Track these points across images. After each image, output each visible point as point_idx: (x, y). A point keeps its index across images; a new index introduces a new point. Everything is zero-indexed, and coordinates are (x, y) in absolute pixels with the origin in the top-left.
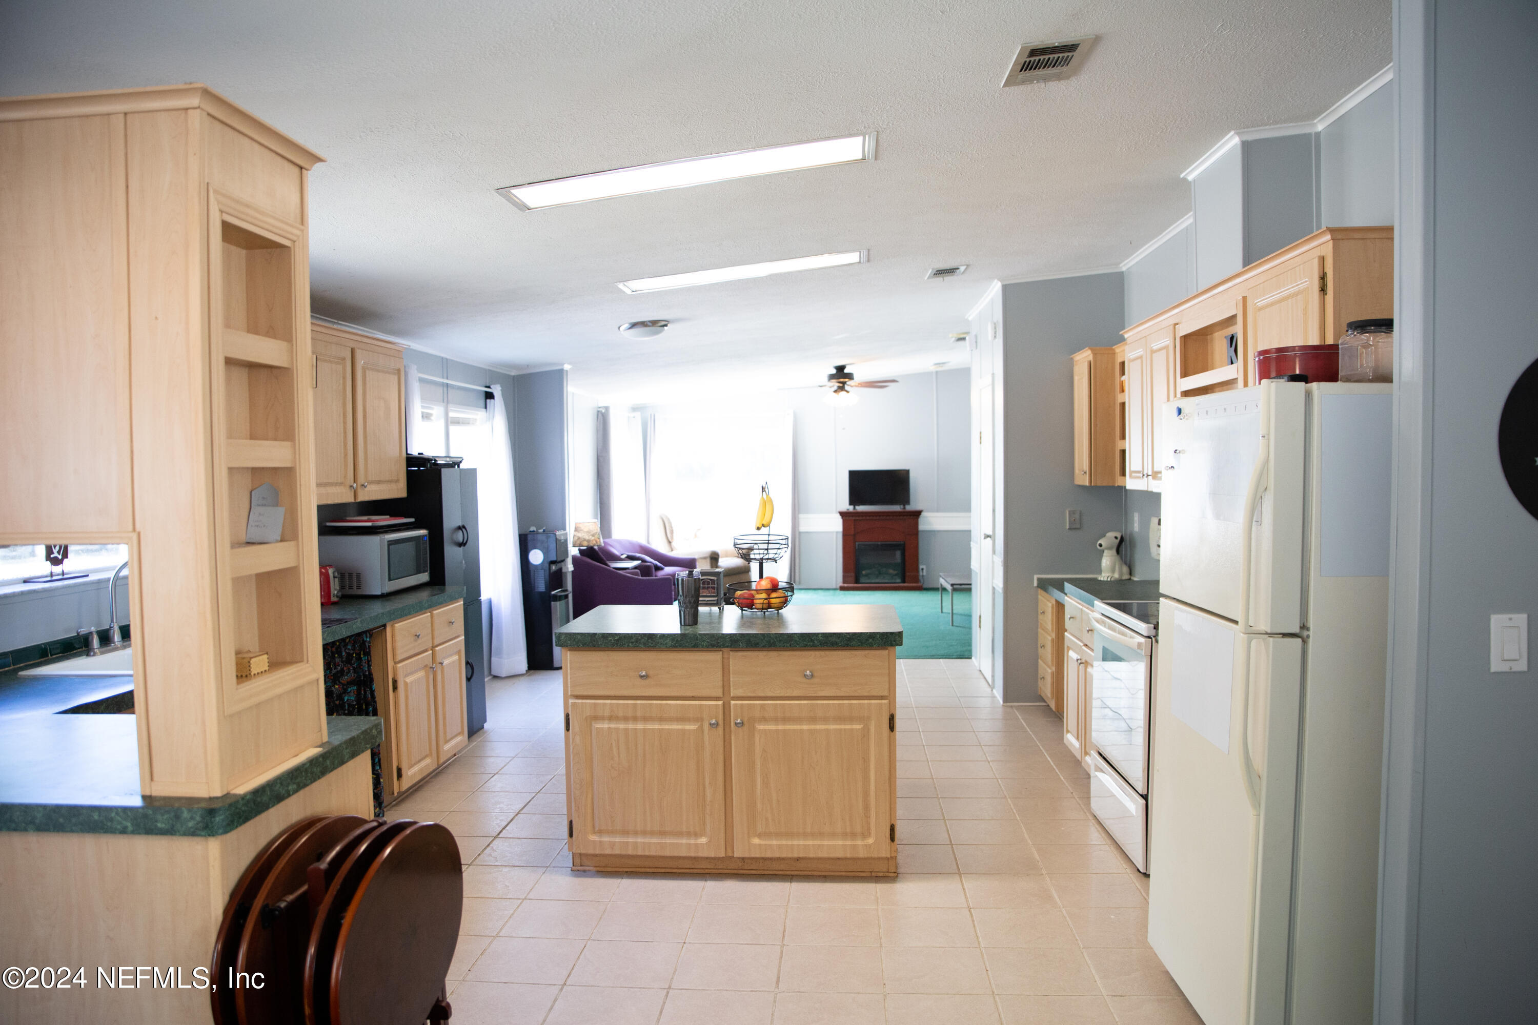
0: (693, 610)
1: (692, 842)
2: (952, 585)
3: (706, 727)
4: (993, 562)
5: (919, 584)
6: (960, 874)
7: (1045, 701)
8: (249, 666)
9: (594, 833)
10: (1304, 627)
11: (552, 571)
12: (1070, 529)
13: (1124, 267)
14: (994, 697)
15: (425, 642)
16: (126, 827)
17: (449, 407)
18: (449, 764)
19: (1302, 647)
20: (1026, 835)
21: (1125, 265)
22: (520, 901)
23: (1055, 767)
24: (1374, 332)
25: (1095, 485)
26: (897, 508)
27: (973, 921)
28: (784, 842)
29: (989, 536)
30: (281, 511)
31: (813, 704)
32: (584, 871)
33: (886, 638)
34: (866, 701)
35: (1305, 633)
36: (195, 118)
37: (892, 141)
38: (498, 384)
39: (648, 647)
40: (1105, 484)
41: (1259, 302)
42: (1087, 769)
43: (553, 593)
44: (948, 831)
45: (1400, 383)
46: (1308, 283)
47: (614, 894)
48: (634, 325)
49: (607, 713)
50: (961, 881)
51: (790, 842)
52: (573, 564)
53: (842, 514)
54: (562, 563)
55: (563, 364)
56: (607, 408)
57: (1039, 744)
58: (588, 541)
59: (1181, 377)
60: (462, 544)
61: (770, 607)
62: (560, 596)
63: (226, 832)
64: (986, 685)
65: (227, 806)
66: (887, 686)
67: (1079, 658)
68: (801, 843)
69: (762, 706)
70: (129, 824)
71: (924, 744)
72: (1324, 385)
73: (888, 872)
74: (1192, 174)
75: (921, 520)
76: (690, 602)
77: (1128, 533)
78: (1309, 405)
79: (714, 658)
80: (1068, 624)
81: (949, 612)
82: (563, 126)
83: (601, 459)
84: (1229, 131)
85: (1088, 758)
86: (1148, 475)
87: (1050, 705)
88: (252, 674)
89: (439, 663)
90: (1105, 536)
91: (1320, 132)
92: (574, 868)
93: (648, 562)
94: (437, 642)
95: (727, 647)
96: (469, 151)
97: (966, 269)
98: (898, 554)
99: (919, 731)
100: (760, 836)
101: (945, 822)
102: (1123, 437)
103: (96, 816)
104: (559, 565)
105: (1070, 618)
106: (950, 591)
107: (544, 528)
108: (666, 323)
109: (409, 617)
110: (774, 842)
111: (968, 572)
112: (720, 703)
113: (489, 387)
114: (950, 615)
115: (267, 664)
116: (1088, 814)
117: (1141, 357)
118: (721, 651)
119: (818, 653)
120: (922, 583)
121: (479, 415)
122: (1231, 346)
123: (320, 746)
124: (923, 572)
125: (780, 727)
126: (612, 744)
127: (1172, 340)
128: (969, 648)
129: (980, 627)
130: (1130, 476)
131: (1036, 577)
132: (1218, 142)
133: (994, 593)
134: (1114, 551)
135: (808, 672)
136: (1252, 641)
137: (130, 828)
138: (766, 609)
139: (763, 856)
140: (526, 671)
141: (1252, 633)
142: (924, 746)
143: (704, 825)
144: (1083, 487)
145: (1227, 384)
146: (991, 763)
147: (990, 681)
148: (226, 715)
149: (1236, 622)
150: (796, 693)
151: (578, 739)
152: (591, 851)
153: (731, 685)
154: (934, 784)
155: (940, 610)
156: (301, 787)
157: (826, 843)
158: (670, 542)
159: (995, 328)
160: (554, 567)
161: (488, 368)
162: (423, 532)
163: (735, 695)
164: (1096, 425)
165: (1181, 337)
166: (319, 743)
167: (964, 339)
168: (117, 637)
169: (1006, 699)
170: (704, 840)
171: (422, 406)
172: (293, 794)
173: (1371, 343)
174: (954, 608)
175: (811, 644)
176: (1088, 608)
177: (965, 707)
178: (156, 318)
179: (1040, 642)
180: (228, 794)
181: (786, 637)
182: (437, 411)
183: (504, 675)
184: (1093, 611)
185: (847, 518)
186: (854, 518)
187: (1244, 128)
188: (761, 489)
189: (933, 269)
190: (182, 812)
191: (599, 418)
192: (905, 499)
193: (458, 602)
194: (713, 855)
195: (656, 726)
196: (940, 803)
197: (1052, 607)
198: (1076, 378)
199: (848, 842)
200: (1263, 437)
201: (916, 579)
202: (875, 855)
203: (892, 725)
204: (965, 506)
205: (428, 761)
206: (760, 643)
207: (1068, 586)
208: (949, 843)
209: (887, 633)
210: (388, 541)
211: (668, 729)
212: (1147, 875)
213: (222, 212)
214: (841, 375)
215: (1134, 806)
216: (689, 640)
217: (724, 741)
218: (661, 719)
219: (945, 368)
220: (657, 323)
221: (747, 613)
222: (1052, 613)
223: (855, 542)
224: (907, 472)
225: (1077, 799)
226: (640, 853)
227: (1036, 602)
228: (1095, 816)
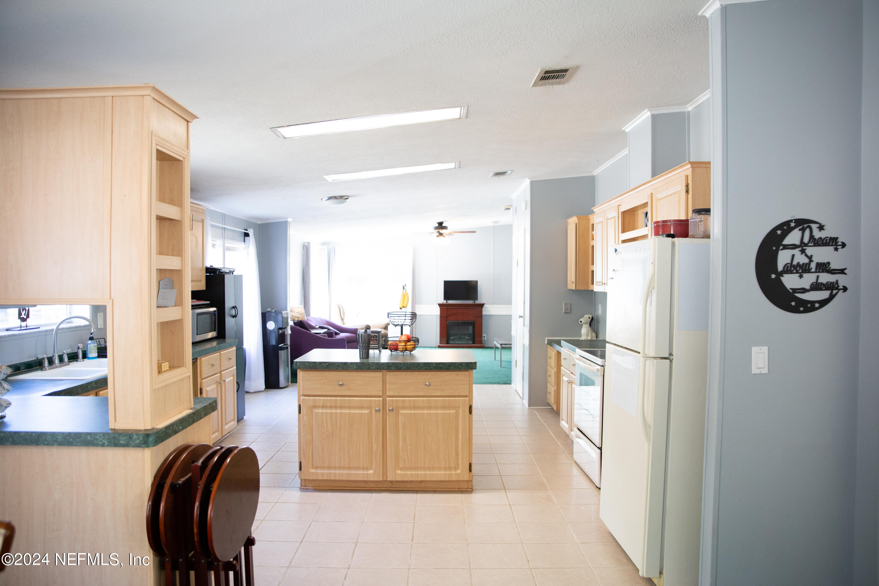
0: (367, 350)
1: (365, 472)
2: (501, 345)
3: (373, 411)
4: (523, 330)
5: (483, 345)
6: (505, 489)
7: (551, 406)
8: (161, 367)
9: (313, 468)
10: (671, 354)
11: (279, 333)
12: (564, 313)
13: (595, 173)
14: (523, 404)
15: (217, 369)
16: (104, 443)
17: (225, 240)
18: (226, 437)
19: (670, 364)
20: (540, 471)
21: (595, 172)
22: (274, 504)
23: (555, 439)
24: (704, 214)
25: (578, 289)
26: (470, 302)
27: (512, 511)
28: (414, 473)
29: (521, 317)
30: (175, 291)
31: (429, 399)
32: (307, 489)
33: (468, 365)
34: (457, 398)
35: (672, 357)
36: (148, 100)
37: (475, 110)
38: (252, 228)
39: (344, 369)
40: (583, 289)
41: (658, 196)
42: (572, 439)
43: (280, 345)
44: (499, 469)
45: (713, 239)
46: (680, 188)
47: (324, 500)
48: (330, 198)
49: (321, 404)
50: (506, 493)
51: (417, 473)
52: (291, 330)
53: (440, 305)
54: (285, 329)
55: (287, 218)
56: (309, 243)
57: (547, 427)
58: (298, 318)
59: (622, 233)
60: (235, 316)
61: (406, 350)
62: (284, 347)
63: (154, 446)
64: (520, 398)
65: (155, 433)
66: (468, 390)
67: (568, 380)
68: (423, 473)
69: (403, 401)
70: (106, 442)
71: (486, 427)
72: (680, 239)
73: (468, 488)
74: (628, 128)
75: (484, 309)
76: (365, 346)
77: (596, 315)
78: (674, 248)
79: (378, 375)
80: (563, 362)
81: (499, 360)
82: (310, 99)
83: (305, 272)
84: (645, 109)
85: (572, 433)
86: (605, 284)
87: (554, 408)
88: (162, 371)
89: (224, 381)
90: (583, 317)
91: (690, 111)
92: (302, 487)
93: (331, 330)
94: (223, 369)
95: (385, 369)
96: (260, 110)
97: (511, 173)
98: (471, 328)
99: (483, 421)
100: (401, 469)
101: (497, 465)
102: (593, 264)
103: (89, 438)
104: (283, 330)
105: (564, 359)
106: (500, 347)
107: (275, 309)
108: (348, 197)
109: (208, 355)
110: (409, 473)
111: (510, 337)
112: (381, 399)
113: (247, 230)
114: (500, 361)
115: (168, 367)
116: (572, 461)
117: (602, 222)
118: (382, 371)
119: (433, 373)
120: (484, 344)
121: (240, 245)
122: (646, 218)
123: (191, 409)
124: (484, 338)
125: (413, 412)
126: (323, 420)
127: (617, 214)
128: (510, 379)
129: (516, 366)
130: (596, 284)
131: (546, 339)
132: (640, 114)
133: (524, 348)
134: (588, 325)
135: (427, 382)
136: (646, 362)
137: (106, 444)
138: (404, 351)
139: (403, 480)
140: (265, 389)
141: (646, 357)
142: (486, 428)
143: (372, 464)
144: (571, 290)
145: (645, 237)
146: (521, 437)
147: (521, 396)
148: (154, 389)
149: (639, 353)
150: (421, 394)
151: (305, 418)
152: (311, 478)
153: (387, 390)
154: (491, 446)
155: (494, 359)
156: (184, 428)
157: (435, 472)
158: (343, 320)
159: (526, 204)
160: (280, 331)
161: (246, 219)
162: (215, 309)
163: (389, 395)
164: (579, 257)
165: (621, 212)
166: (190, 408)
167: (509, 209)
168: (57, 361)
169: (530, 405)
170: (372, 471)
171: (212, 240)
172: (181, 431)
173: (703, 220)
174: (502, 358)
175: (429, 368)
176: (573, 353)
177: (508, 409)
178: (125, 195)
179: (548, 374)
180: (153, 428)
181: (416, 364)
182: (219, 242)
183: (252, 391)
184: (575, 355)
185: (443, 307)
186: (446, 307)
187: (652, 108)
188: (403, 288)
189: (493, 172)
190: (133, 436)
191: (304, 248)
192: (475, 297)
193: (233, 348)
194: (376, 479)
195: (347, 411)
196: (495, 456)
197: (555, 355)
198: (569, 232)
199: (447, 472)
200: (652, 263)
201: (481, 342)
202: (461, 479)
203: (470, 411)
204: (509, 302)
205: (217, 434)
206: (402, 368)
207: (563, 343)
208: (499, 475)
209: (469, 363)
210: (197, 313)
211: (353, 413)
212: (600, 488)
213: (156, 144)
214: (441, 226)
215: (594, 453)
216: (365, 366)
217: (383, 419)
218: (350, 408)
219: (498, 224)
220: (343, 197)
221: (394, 353)
222: (555, 358)
223: (447, 321)
224: (477, 282)
225: (567, 454)
226: (337, 478)
227: (546, 352)
228: (576, 462)
